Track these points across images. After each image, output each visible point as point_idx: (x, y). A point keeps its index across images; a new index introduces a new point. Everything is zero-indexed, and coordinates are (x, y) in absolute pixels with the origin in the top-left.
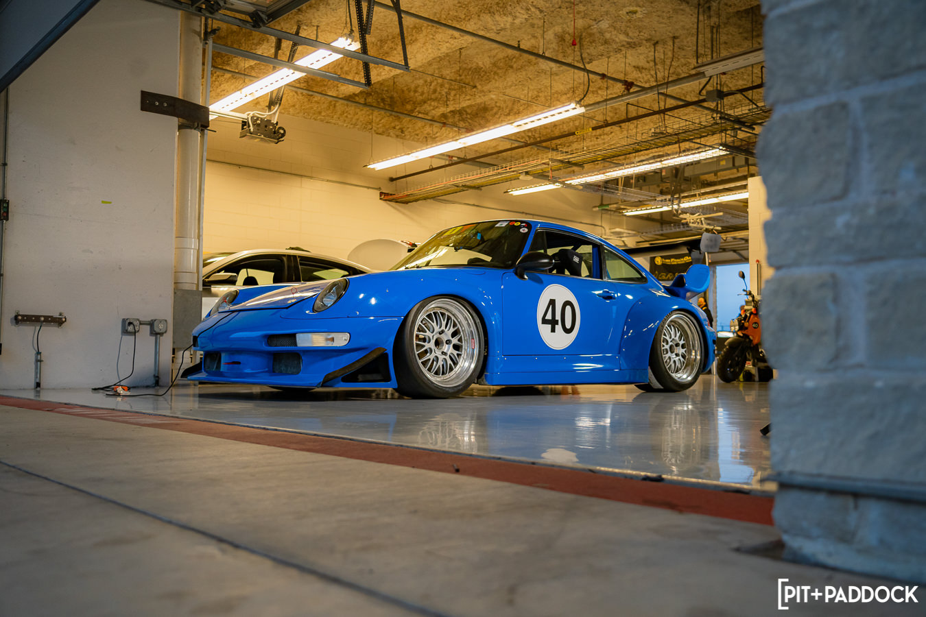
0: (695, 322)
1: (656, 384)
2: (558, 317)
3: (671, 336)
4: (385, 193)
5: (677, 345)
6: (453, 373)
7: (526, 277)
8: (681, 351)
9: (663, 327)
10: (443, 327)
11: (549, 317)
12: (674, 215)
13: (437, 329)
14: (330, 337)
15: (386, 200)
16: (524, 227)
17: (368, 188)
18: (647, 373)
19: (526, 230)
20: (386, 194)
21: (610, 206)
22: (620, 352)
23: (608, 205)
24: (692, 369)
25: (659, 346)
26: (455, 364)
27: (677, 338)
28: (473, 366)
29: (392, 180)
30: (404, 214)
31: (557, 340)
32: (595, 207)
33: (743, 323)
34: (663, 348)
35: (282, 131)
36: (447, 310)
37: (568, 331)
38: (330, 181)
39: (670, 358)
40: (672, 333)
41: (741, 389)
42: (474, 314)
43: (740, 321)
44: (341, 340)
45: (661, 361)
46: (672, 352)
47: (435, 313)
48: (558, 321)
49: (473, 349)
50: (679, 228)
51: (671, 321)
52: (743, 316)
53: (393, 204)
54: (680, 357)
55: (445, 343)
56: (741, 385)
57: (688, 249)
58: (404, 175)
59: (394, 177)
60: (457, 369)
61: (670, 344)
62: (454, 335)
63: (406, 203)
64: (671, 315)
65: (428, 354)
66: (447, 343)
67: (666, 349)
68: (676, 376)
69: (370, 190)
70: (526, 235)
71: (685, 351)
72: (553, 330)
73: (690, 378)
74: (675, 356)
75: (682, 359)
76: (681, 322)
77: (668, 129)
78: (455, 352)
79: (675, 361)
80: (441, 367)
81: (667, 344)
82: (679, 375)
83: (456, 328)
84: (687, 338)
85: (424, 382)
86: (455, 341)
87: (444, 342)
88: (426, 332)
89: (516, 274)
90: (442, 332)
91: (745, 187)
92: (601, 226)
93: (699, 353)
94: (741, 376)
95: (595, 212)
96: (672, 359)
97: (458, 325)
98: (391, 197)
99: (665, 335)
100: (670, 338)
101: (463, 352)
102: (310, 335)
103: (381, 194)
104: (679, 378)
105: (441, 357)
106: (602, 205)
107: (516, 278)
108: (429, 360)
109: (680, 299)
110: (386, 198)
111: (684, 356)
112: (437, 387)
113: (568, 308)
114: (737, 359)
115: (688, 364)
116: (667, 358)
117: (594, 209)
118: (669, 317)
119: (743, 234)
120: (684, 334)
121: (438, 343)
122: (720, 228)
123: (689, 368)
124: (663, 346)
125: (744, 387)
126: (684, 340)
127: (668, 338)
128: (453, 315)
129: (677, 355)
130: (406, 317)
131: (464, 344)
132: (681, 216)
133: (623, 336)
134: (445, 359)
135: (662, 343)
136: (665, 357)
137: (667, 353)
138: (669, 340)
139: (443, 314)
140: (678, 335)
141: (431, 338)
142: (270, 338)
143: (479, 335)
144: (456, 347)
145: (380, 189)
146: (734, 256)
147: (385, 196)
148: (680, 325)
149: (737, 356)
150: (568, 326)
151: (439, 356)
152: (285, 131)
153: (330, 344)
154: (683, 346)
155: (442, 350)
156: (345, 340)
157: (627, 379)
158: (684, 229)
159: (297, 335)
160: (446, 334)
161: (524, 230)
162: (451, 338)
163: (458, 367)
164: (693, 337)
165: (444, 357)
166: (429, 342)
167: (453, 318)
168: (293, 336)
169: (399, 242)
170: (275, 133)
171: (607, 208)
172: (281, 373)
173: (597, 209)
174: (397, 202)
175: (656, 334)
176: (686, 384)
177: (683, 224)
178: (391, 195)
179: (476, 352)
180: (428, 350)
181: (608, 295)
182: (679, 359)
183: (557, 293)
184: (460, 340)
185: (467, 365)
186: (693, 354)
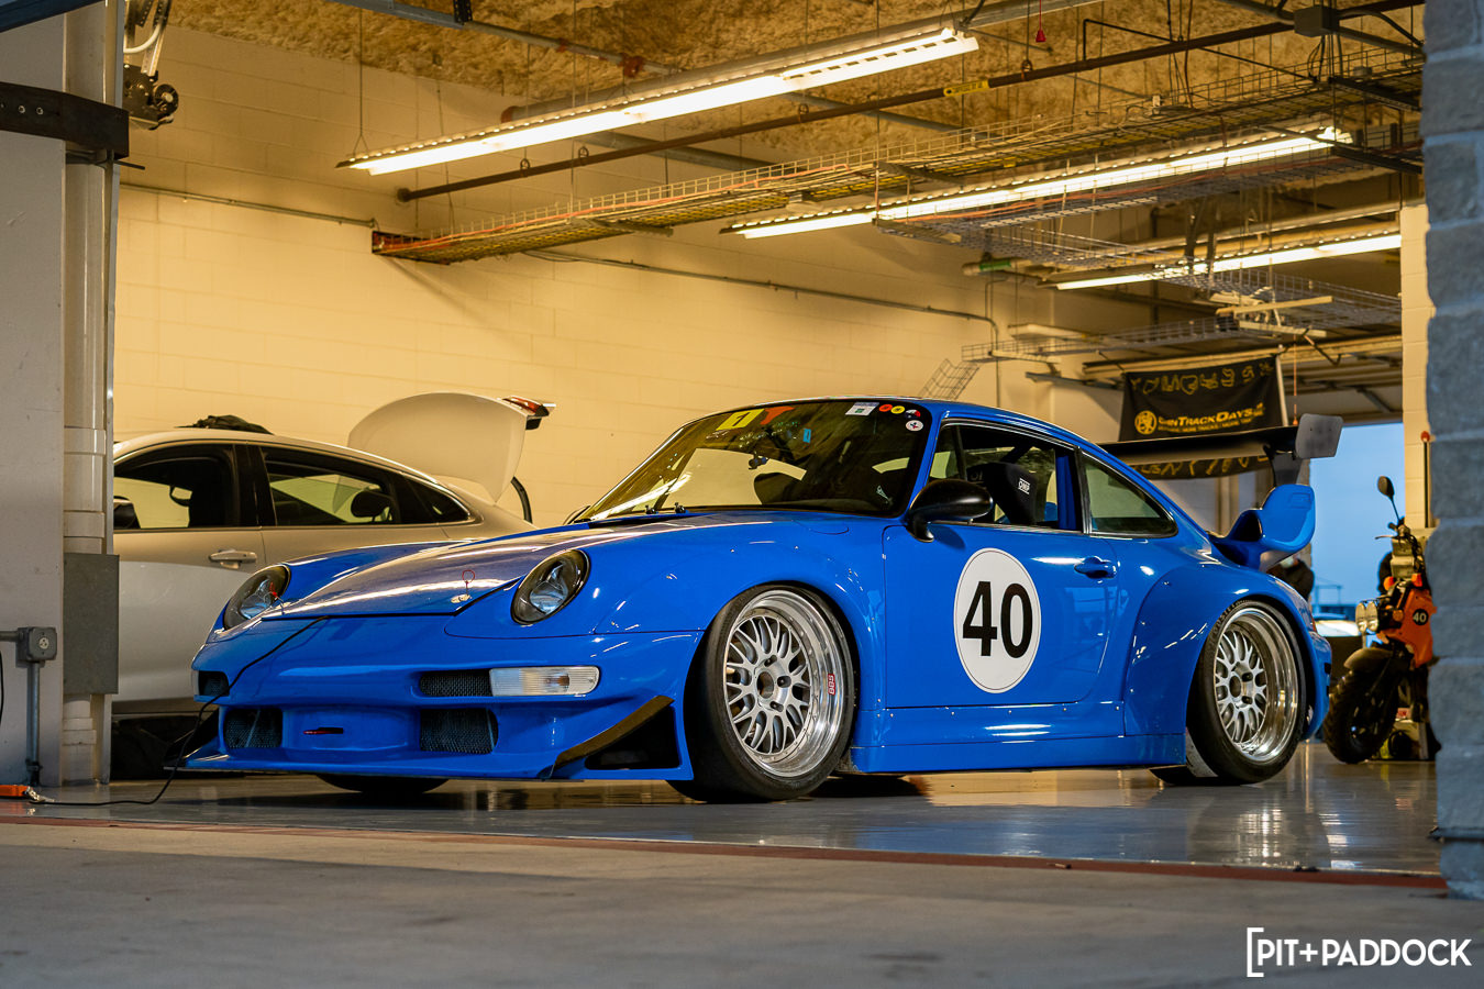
0: (1285, 623)
1: (1201, 767)
2: (996, 622)
3: (1233, 657)
4: (387, 236)
5: (1247, 677)
6: (792, 747)
7: (930, 536)
8: (1255, 691)
9: (1216, 636)
10: (773, 651)
11: (977, 621)
12: (1197, 294)
13: (762, 656)
14: (558, 676)
15: (388, 255)
16: (914, 417)
17: (341, 220)
18: (1183, 738)
19: (920, 425)
20: (390, 238)
21: (1013, 265)
22: (1123, 696)
23: (1008, 260)
24: (1280, 733)
25: (1207, 681)
26: (798, 728)
27: (1246, 662)
28: (834, 729)
29: (406, 195)
30: (439, 293)
31: (994, 671)
32: (971, 265)
33: (1390, 612)
34: (1216, 685)
35: (168, 97)
36: (779, 613)
37: (1016, 652)
38: (238, 203)
39: (1230, 707)
40: (1236, 650)
41: (1385, 776)
42: (835, 622)
43: (1381, 609)
44: (582, 682)
45: (1213, 714)
46: (1235, 694)
47: (756, 621)
48: (996, 628)
49: (833, 697)
50: (1211, 331)
51: (1234, 623)
52: (1390, 594)
53: (409, 264)
54: (1254, 706)
55: (776, 685)
56: (1385, 768)
57: (1265, 449)
58: (443, 183)
59: (412, 189)
60: (801, 740)
61: (1231, 674)
62: (793, 665)
63: (447, 261)
64: (1232, 609)
65: (745, 709)
66: (780, 685)
67: (1223, 687)
68: (1245, 748)
69: (345, 226)
70: (923, 434)
71: (1264, 691)
72: (986, 651)
73: (1275, 753)
74: (1241, 703)
75: (1257, 710)
76: (1255, 625)
77: (1195, 98)
78: (798, 704)
79: (1241, 715)
80: (771, 734)
81: (1225, 675)
82: (1250, 747)
83: (797, 652)
84: (1267, 662)
85: (743, 767)
86: (796, 679)
87: (775, 681)
88: (741, 661)
89: (909, 529)
90: (772, 660)
91: (1391, 218)
92: (986, 319)
93: (1294, 696)
94: (1385, 747)
95: (972, 278)
96: (1235, 708)
97: (801, 645)
98: (404, 248)
99: (1220, 656)
100: (1232, 661)
101: (811, 703)
102: (520, 671)
103: (377, 236)
104: (1252, 753)
105: (771, 714)
106: (987, 258)
107: (909, 537)
108: (749, 719)
109: (1248, 572)
110: (392, 249)
111: (1261, 703)
112: (769, 777)
113: (1016, 601)
114: (1373, 701)
115: (1269, 721)
116: (1224, 708)
117: (968, 272)
118: (1228, 614)
119: (1385, 345)
120: (1261, 653)
121: (763, 684)
122: (1321, 334)
123: (1273, 730)
124: (1218, 681)
125: (1391, 773)
126: (1261, 667)
127: (1226, 661)
128: (791, 623)
129: (1246, 700)
130: (708, 632)
131: (812, 685)
132: (1216, 298)
133: (1129, 660)
134: (778, 718)
135: (1215, 675)
136: (1221, 705)
137: (1225, 696)
138: (1230, 667)
139: (771, 622)
140: (1248, 654)
141: (751, 673)
142: (425, 679)
143: (844, 664)
144: (799, 692)
145: (371, 222)
146: (1358, 401)
147: (388, 244)
148: (1252, 631)
149: (1374, 695)
150: (1017, 640)
151: (766, 711)
152: (175, 96)
153: (559, 691)
154: (1259, 681)
155: (770, 700)
156: (591, 681)
157: (1141, 756)
158: (1222, 335)
159: (493, 674)
160: (779, 665)
161: (915, 426)
162: (787, 673)
163: (802, 734)
164: (1282, 657)
165: (776, 713)
166: (747, 683)
167: (790, 630)
168: (484, 674)
169: (499, 400)
170: (150, 101)
171: (1006, 268)
172: (441, 751)
173: (977, 270)
174: (418, 260)
175: (1202, 654)
176: (1268, 767)
177: (1221, 320)
178: (407, 240)
179: (839, 700)
180: (745, 700)
181: (1098, 567)
182: (1251, 710)
183: (992, 567)
184: (805, 677)
185: (822, 727)
186: (1282, 697)
